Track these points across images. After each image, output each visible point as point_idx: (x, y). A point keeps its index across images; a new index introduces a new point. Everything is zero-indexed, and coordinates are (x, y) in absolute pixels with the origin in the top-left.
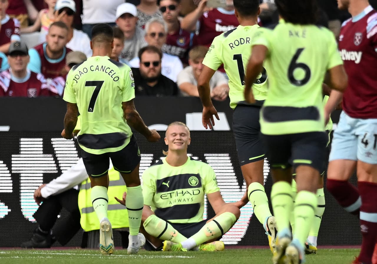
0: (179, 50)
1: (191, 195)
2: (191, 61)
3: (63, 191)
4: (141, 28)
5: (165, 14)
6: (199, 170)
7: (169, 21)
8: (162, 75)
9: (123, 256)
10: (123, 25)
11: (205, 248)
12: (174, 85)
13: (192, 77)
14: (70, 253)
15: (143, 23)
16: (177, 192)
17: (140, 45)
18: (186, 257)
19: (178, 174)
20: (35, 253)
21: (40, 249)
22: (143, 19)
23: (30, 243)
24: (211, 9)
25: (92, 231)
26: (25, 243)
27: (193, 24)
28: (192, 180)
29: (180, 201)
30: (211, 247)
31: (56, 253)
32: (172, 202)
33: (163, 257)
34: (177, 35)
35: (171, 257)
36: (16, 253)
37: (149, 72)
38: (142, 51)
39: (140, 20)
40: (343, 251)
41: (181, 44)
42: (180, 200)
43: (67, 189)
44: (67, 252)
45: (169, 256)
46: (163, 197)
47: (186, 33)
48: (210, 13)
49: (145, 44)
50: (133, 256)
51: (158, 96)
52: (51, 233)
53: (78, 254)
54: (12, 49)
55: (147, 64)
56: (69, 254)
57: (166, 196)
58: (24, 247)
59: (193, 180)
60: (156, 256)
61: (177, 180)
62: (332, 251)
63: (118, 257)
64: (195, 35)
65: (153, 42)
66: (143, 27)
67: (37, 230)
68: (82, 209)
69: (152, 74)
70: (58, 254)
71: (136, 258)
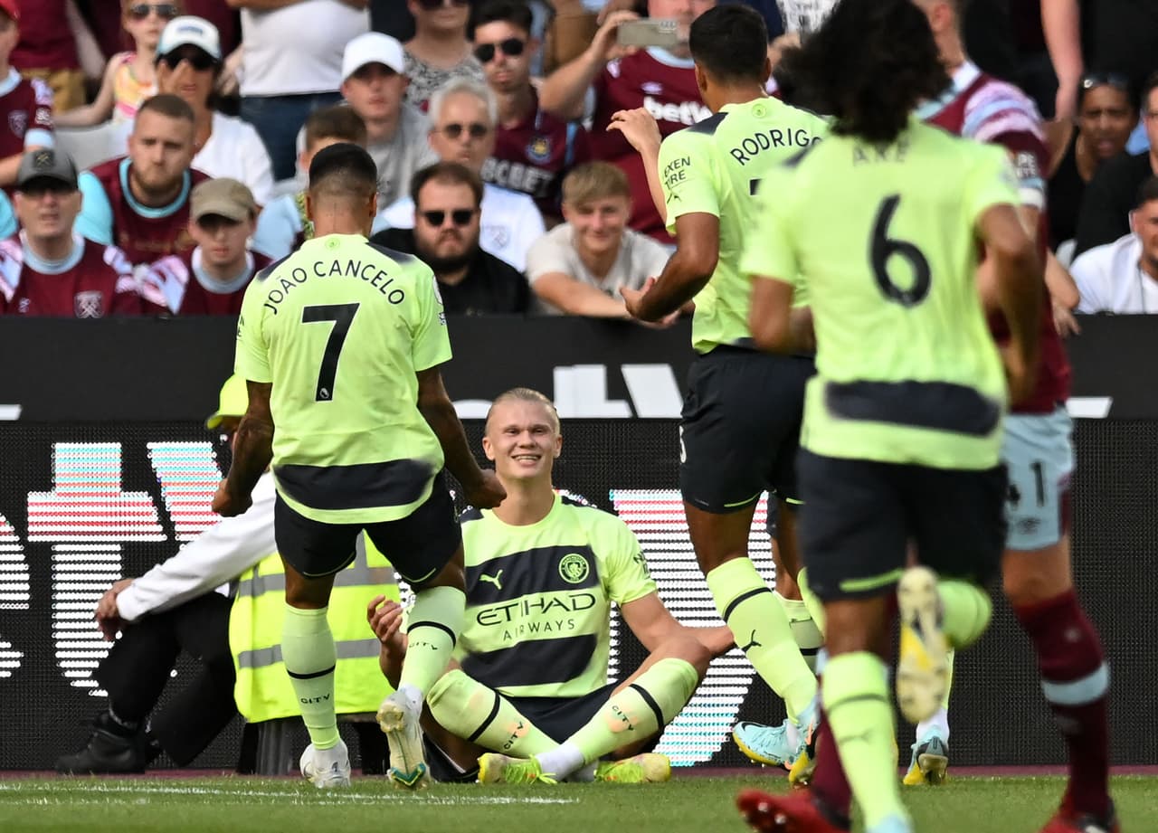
0: (533, 174)
1: (568, 610)
2: (568, 206)
3: (182, 600)
4: (415, 107)
5: (491, 67)
6: (587, 534)
7: (504, 88)
8: (480, 249)
9: (363, 797)
10: (363, 98)
11: (611, 775)
12: (518, 280)
13: (573, 255)
14: (204, 787)
15: (425, 94)
16: (526, 602)
17: (415, 161)
18: (554, 801)
19: (527, 548)
20: (100, 789)
21: (112, 777)
22: (422, 80)
23: (81, 758)
24: (632, 50)
25: (269, 722)
26: (66, 759)
27: (576, 97)
28: (570, 564)
29: (534, 630)
30: (631, 772)
31: (161, 790)
32: (512, 633)
33: (484, 800)
34: (526, 131)
35: (508, 800)
36: (40, 788)
37: (441, 240)
38: (421, 178)
39: (414, 84)
40: (1029, 782)
41: (539, 156)
42: (534, 626)
43: (197, 594)
44: (196, 787)
45: (502, 798)
46: (483, 618)
47: (554, 125)
48: (627, 63)
49: (430, 158)
50: (394, 797)
51: (469, 313)
52: (148, 729)
53: (227, 793)
54: (30, 172)
55: (436, 218)
56: (202, 792)
57: (495, 615)
58: (64, 770)
59: (574, 566)
60: (464, 798)
61: (524, 565)
62: (995, 783)
63: (349, 799)
64: (581, 130)
65: (454, 149)
66: (425, 106)
67: (104, 718)
68: (240, 656)
69: (452, 249)
70: (167, 790)
71: (404, 805)
